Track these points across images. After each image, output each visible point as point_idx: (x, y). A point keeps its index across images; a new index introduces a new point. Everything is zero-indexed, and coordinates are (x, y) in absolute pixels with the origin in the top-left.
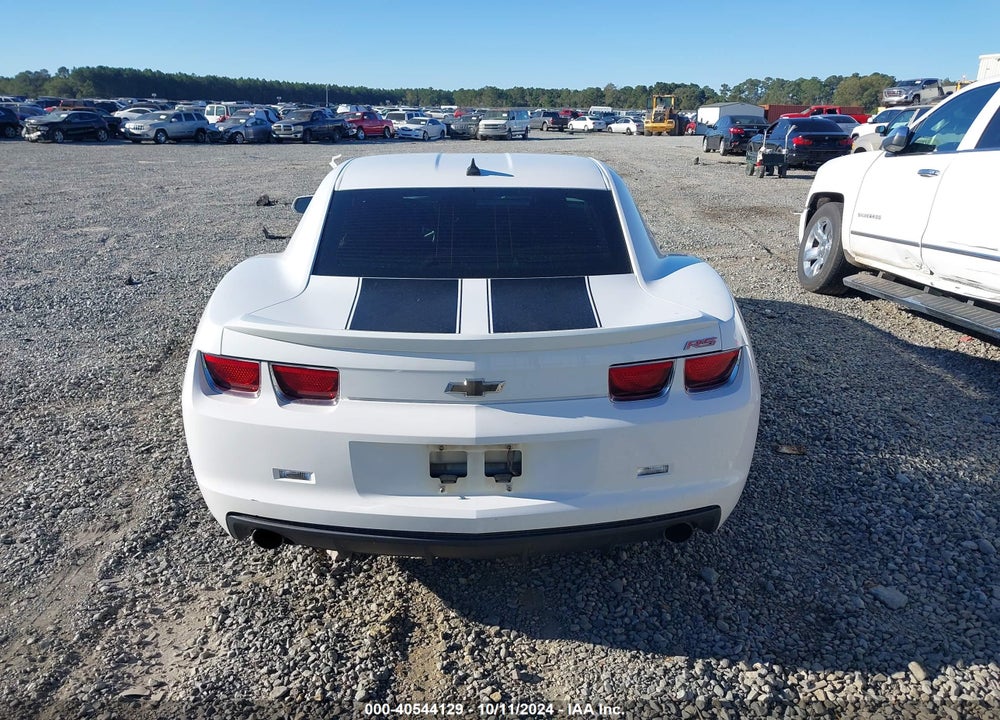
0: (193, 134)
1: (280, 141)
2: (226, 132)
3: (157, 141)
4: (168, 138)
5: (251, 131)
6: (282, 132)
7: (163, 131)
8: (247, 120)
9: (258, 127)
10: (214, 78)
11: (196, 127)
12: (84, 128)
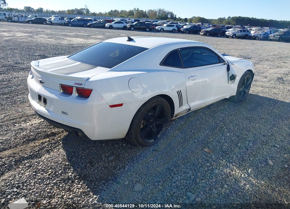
0: (244, 36)
1: (271, 40)
2: (253, 36)
3: (232, 37)
4: (236, 37)
5: (262, 36)
6: (272, 37)
7: (235, 35)
8: (262, 33)
9: (265, 35)
10: (272, 20)
11: (245, 34)
12: (215, 33)
